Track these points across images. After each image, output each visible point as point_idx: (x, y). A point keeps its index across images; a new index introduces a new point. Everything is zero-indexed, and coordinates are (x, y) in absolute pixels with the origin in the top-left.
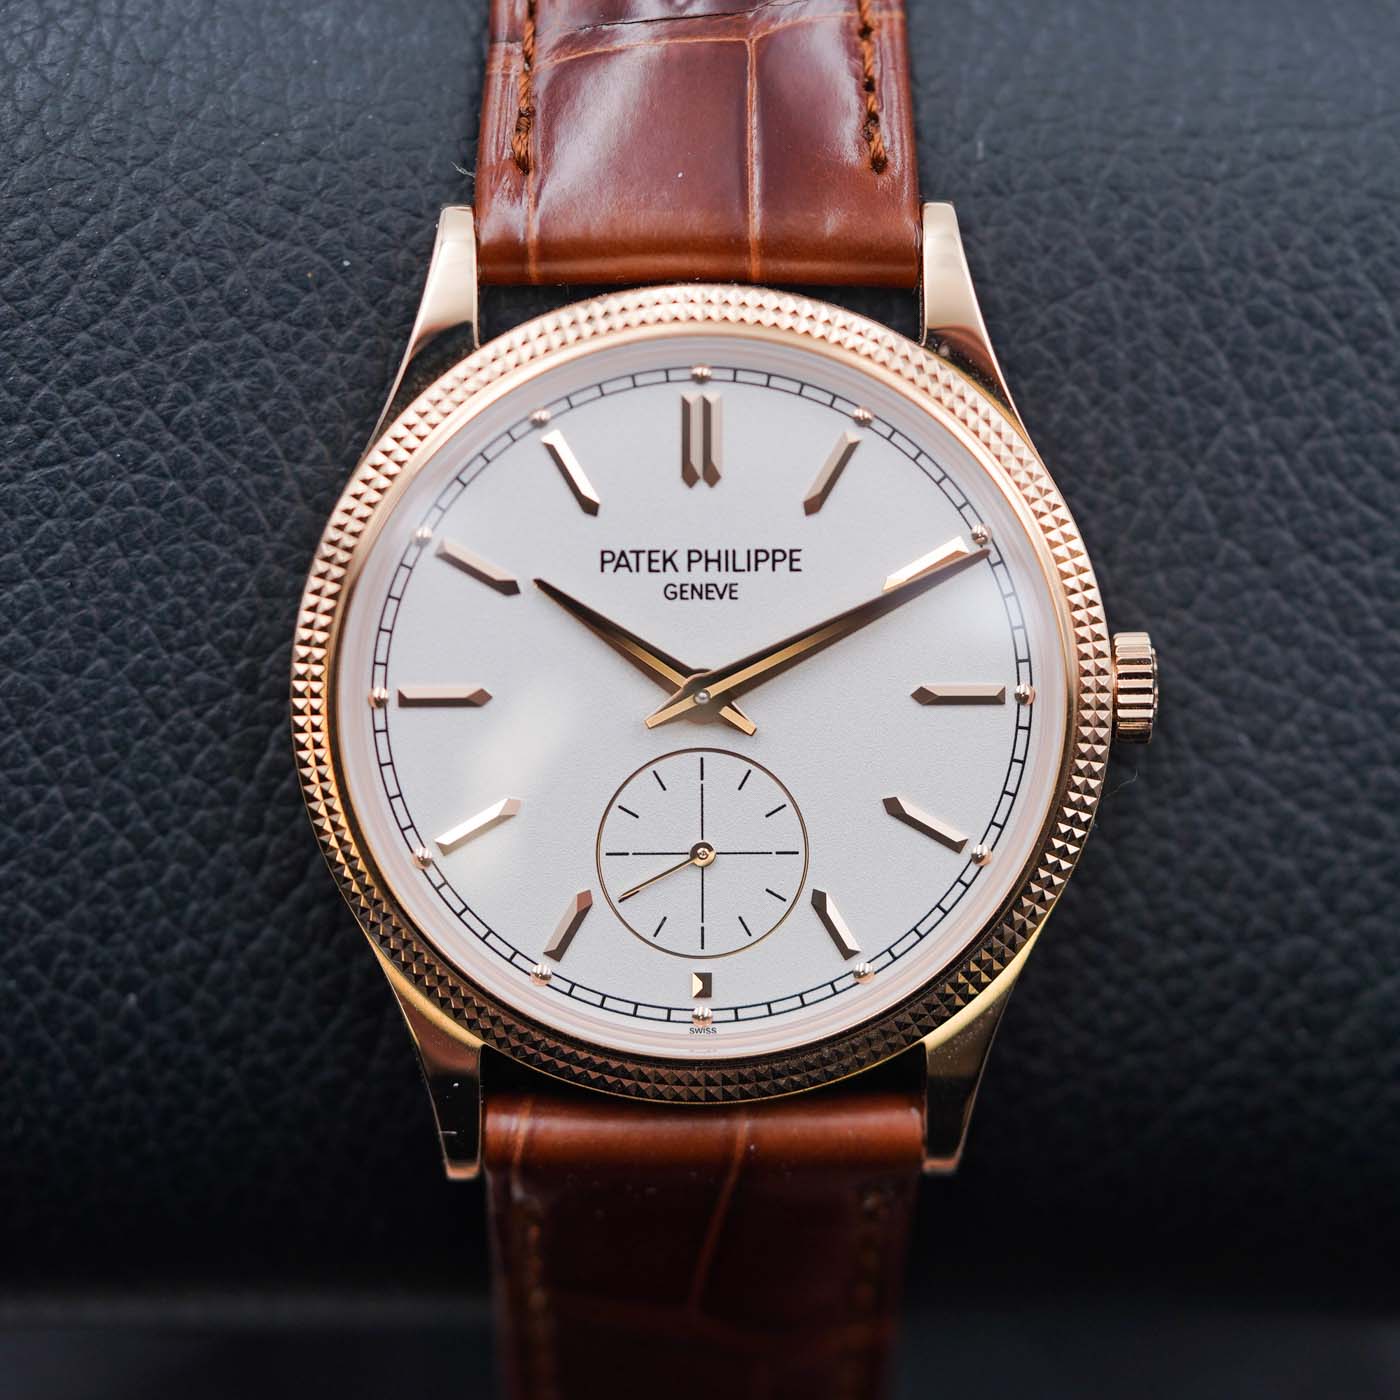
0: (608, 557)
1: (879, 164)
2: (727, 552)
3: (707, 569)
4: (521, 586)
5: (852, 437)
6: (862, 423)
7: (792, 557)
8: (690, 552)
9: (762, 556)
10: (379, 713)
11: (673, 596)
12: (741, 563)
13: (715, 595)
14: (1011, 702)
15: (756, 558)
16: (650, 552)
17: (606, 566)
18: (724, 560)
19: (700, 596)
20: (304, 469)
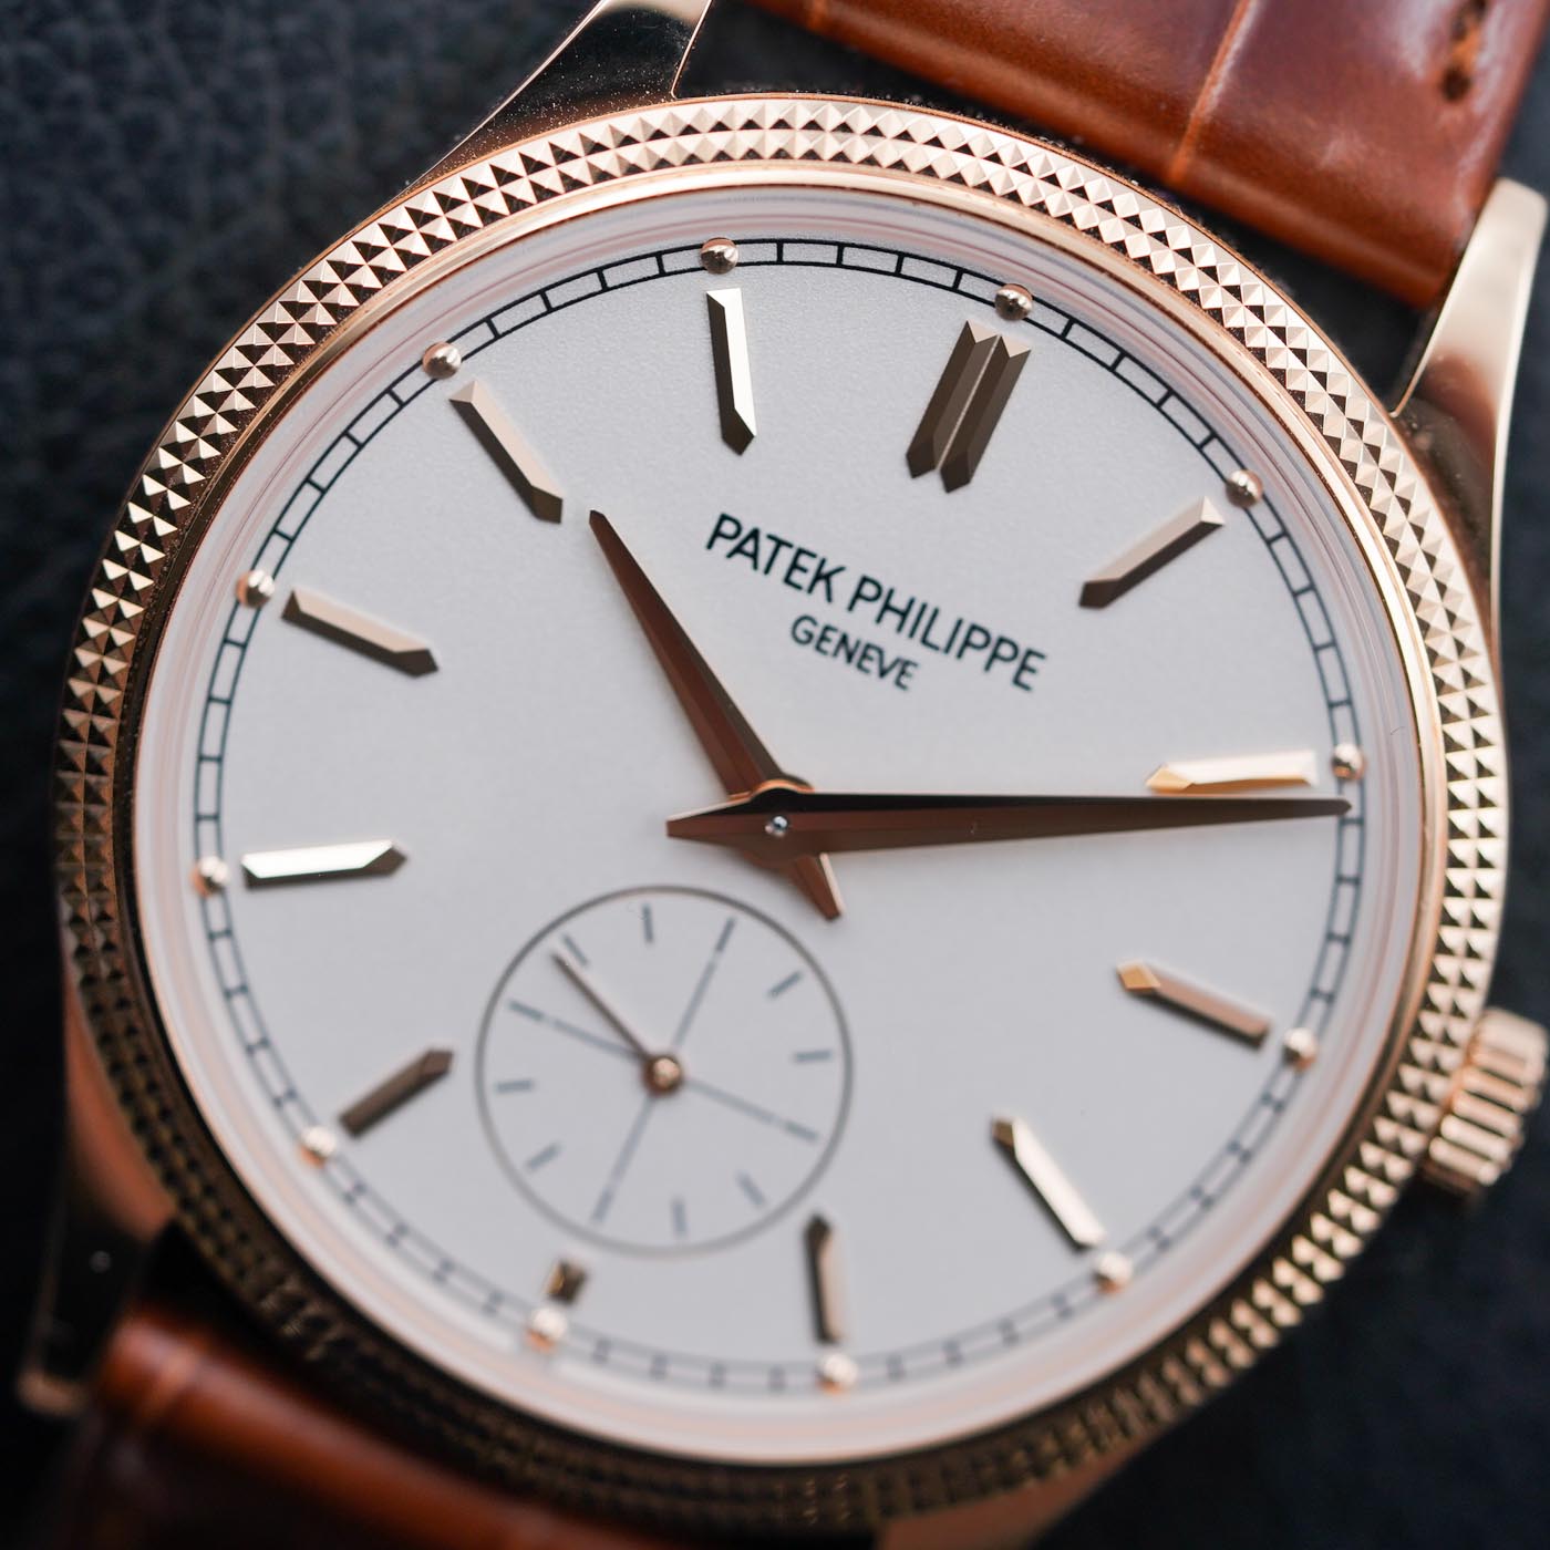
0: (728, 528)
1: (1455, 84)
2: (924, 607)
3: (879, 619)
4: (567, 512)
5: (1210, 516)
6: (1238, 496)
7: (1026, 663)
8: (865, 580)
9: (978, 638)
10: (245, 614)
11: (803, 637)
12: (939, 635)
13: (873, 666)
14: (1271, 1052)
15: (968, 637)
16: (801, 552)
17: (720, 542)
18: (913, 617)
19: (850, 657)
20: (304, 155)
